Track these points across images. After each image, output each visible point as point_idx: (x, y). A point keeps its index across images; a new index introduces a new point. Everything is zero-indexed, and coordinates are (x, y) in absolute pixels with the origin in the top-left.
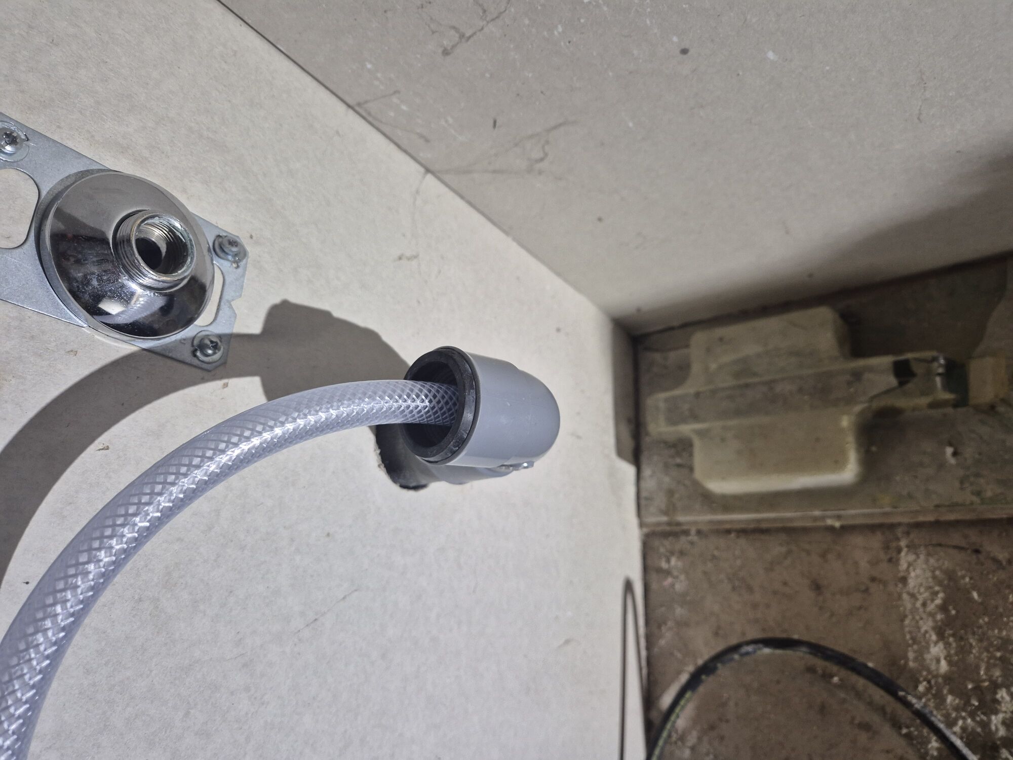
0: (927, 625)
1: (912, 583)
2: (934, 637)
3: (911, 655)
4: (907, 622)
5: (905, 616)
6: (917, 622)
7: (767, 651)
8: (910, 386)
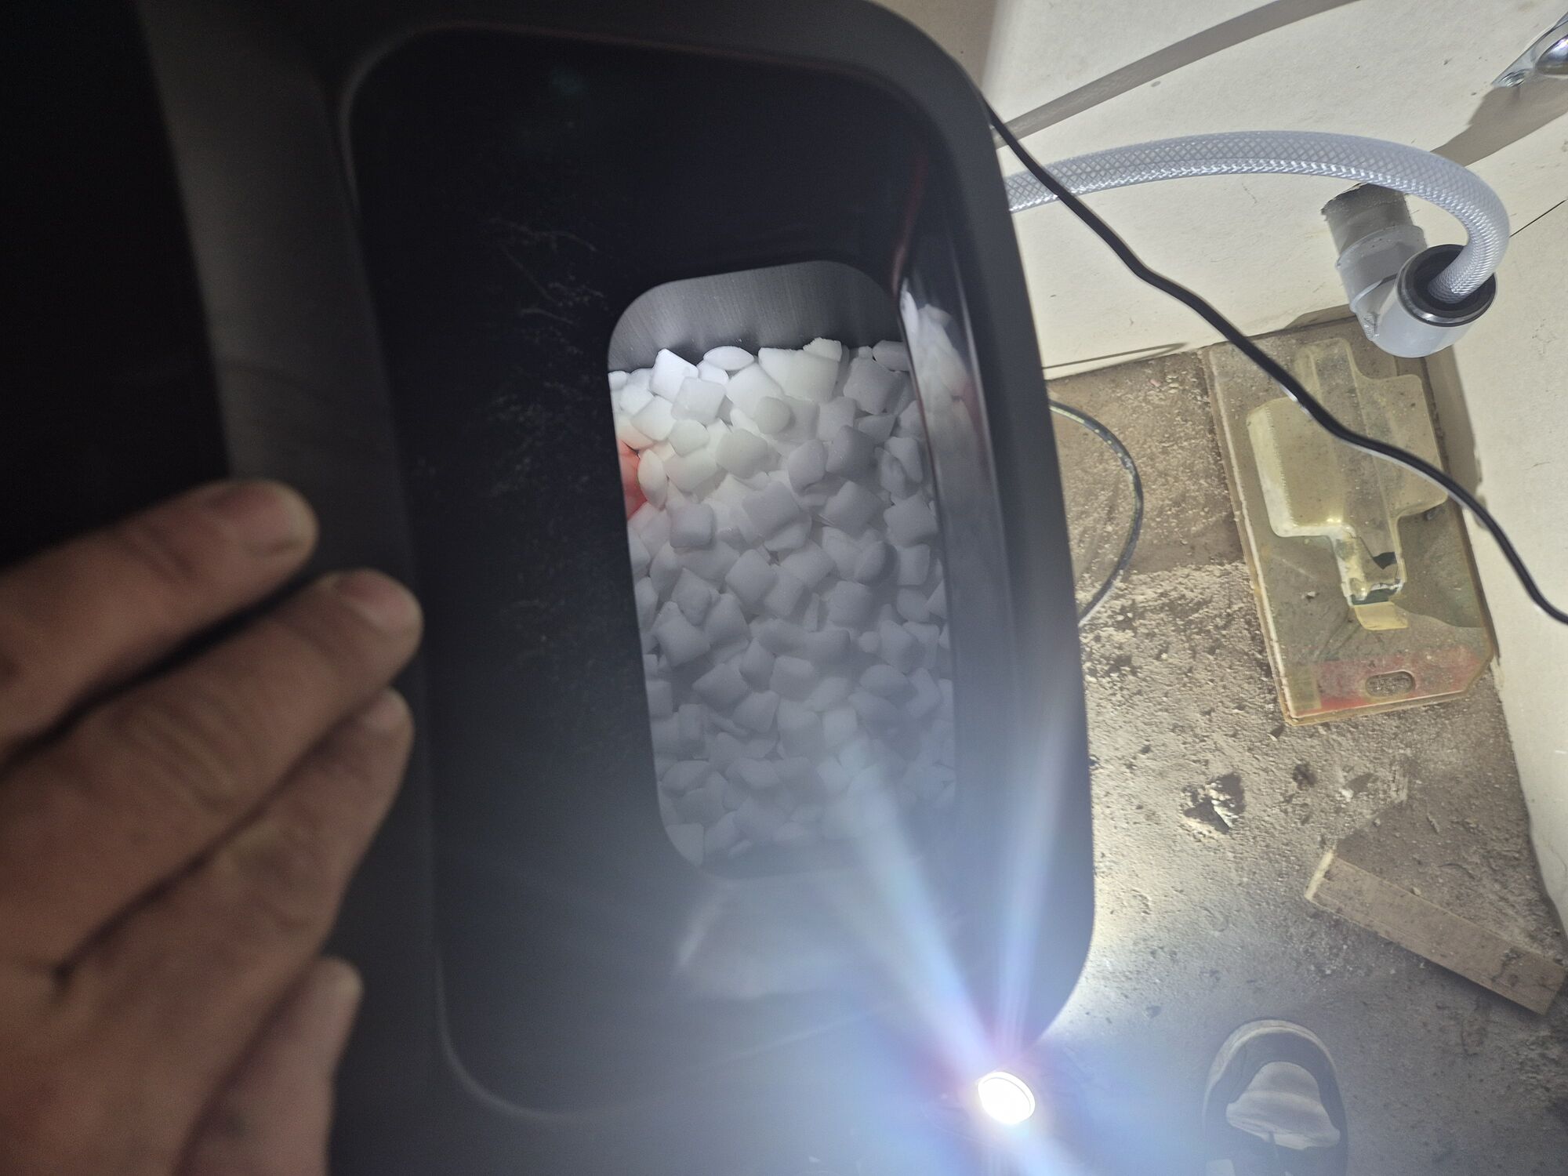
0: (1166, 586)
1: (1196, 574)
2: (1159, 591)
3: (1142, 577)
4: (1166, 572)
5: (1170, 572)
6: (1167, 579)
7: (1130, 478)
8: (1374, 565)
